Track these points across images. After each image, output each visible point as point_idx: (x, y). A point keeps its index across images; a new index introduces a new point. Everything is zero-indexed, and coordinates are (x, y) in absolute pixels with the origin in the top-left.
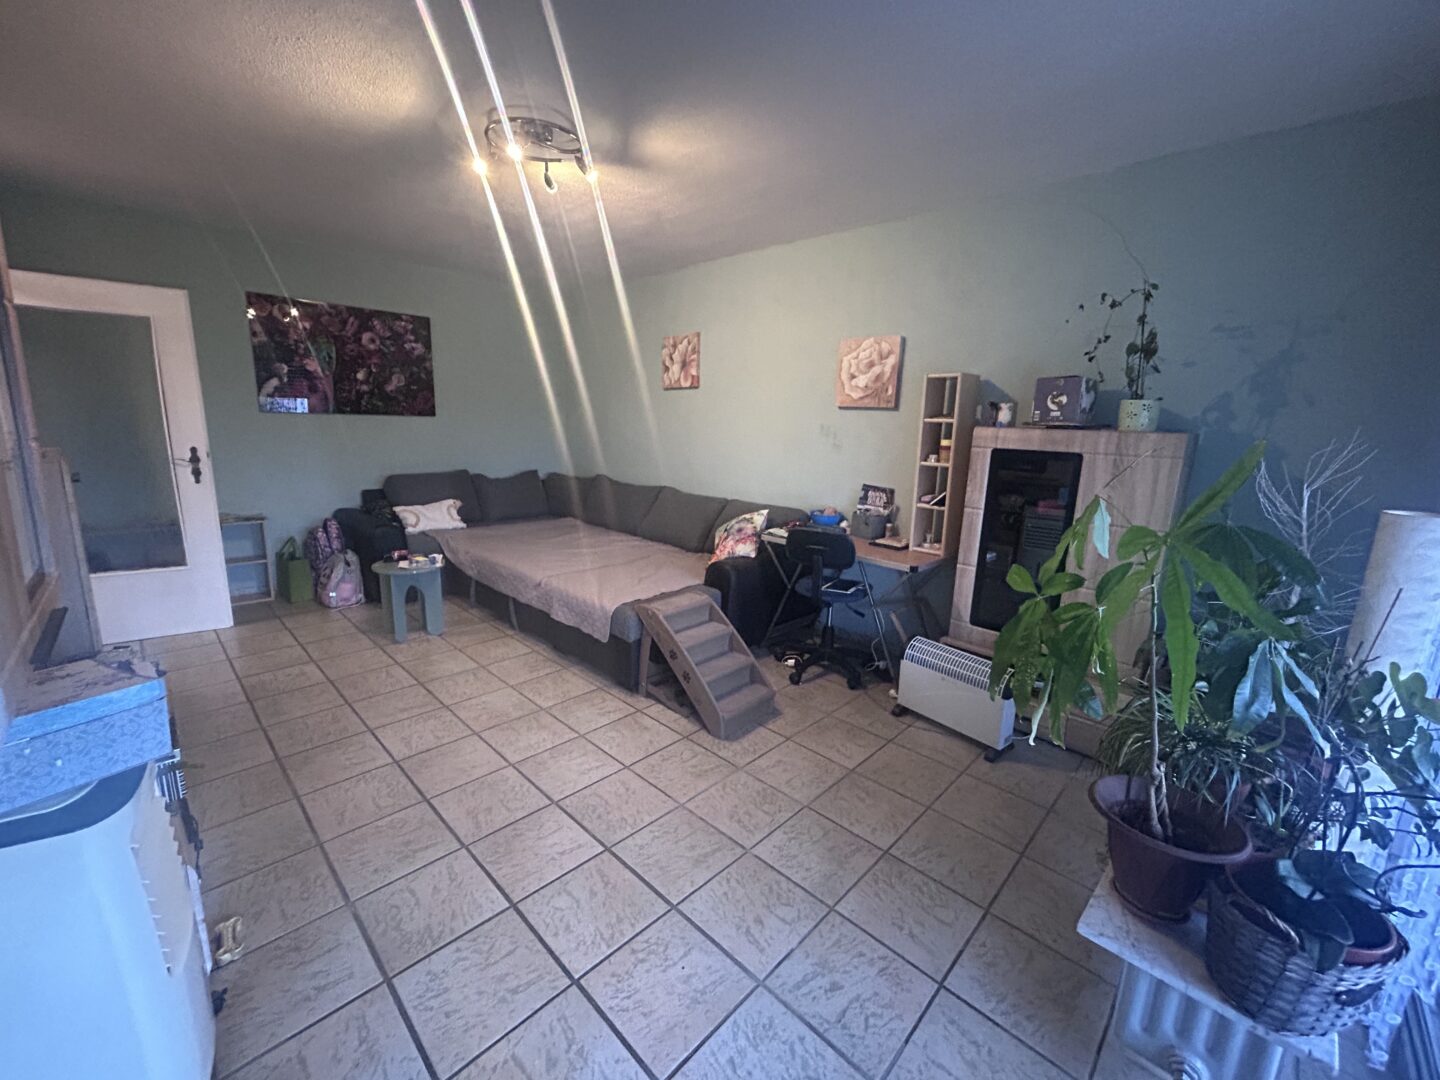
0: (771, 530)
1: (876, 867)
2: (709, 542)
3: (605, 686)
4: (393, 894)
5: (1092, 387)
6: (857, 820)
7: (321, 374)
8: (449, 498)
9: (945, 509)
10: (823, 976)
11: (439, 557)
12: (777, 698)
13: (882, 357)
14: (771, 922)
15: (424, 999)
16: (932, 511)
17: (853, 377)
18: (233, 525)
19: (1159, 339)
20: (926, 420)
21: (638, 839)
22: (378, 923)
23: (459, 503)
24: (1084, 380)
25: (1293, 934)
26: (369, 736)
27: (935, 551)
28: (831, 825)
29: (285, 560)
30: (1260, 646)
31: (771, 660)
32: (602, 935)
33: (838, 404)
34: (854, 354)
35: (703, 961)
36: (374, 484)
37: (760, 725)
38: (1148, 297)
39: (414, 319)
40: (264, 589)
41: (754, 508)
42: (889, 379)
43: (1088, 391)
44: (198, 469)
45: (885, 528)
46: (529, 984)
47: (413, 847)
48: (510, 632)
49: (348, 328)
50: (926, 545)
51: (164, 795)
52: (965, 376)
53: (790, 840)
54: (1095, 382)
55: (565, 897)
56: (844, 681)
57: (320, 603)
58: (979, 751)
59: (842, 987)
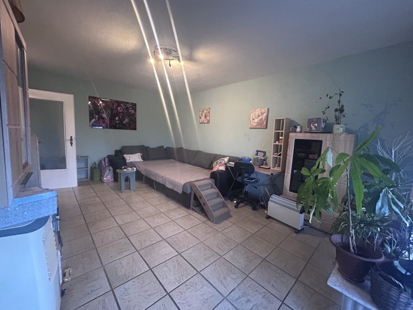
0: (230, 163)
1: (261, 264)
2: (212, 166)
3: (181, 207)
4: (115, 264)
5: (325, 121)
6: (255, 249)
7: (106, 118)
8: (139, 153)
9: (281, 157)
10: (245, 297)
11: (135, 168)
12: (231, 212)
13: (262, 114)
14: (229, 279)
15: (123, 296)
16: (277, 157)
17: (254, 119)
18: (80, 158)
19: (344, 108)
20: (275, 131)
21: (189, 251)
22: (111, 272)
23: (141, 154)
24: (322, 119)
25: (401, 285)
26: (112, 218)
27: (278, 169)
28: (247, 250)
29: (93, 169)
30: (383, 190)
31: (229, 201)
32: (176, 279)
33: (250, 127)
34: (254, 113)
35: (207, 289)
36: (118, 148)
37: (226, 219)
38: (340, 95)
39: (132, 104)
40: (87, 177)
41: (225, 157)
42: (264, 120)
43: (323, 122)
44: (72, 142)
45: (263, 163)
46: (154, 294)
47: (123, 250)
48: (153, 190)
49: (114, 106)
50: (276, 168)
51: (53, 227)
52: (286, 118)
53: (234, 254)
54: (325, 120)
55: (166, 267)
56: (251, 208)
57: (101, 181)
58: (293, 230)
59: (251, 301)
